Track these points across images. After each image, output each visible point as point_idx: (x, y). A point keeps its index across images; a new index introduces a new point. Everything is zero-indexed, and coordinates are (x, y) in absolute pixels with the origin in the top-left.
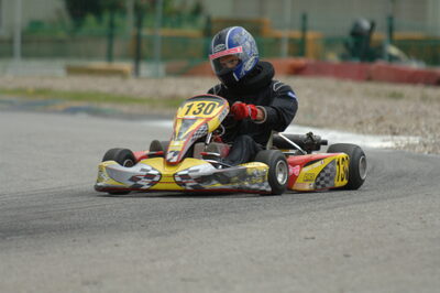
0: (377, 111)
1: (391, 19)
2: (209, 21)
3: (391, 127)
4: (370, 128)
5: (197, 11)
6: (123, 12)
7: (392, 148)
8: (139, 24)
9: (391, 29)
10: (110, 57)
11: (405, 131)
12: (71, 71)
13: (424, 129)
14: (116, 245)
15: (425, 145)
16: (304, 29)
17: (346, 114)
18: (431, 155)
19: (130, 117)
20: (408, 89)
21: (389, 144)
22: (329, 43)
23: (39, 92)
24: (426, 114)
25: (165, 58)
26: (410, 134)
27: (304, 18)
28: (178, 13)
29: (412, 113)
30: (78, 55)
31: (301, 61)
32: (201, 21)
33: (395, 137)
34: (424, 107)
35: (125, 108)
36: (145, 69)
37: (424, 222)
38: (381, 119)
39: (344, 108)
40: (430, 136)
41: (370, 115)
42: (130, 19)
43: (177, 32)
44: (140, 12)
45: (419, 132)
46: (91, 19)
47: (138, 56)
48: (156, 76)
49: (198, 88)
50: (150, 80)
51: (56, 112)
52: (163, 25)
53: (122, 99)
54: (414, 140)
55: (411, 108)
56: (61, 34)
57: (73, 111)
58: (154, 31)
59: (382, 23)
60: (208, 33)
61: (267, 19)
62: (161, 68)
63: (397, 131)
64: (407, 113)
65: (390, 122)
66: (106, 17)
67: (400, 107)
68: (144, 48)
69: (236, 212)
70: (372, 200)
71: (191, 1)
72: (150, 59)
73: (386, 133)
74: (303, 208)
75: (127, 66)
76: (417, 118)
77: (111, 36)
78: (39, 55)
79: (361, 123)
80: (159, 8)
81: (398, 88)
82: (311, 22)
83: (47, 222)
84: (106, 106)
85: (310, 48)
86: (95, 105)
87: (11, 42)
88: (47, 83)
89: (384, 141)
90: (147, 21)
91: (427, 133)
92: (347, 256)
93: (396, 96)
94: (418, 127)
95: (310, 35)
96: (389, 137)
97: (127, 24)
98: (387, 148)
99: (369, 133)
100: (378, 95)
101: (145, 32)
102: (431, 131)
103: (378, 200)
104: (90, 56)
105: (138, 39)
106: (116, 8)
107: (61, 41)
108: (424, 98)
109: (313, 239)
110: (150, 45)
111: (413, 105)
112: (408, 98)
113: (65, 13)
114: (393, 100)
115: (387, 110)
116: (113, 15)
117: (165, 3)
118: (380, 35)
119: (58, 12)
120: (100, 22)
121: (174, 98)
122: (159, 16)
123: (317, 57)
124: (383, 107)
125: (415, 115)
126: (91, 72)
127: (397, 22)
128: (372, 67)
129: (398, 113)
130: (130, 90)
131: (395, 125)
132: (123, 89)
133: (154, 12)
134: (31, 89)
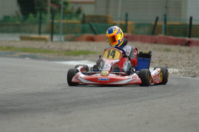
0: (159, 57)
1: (165, 16)
2: (84, 16)
3: (166, 65)
4: (156, 65)
5: (79, 12)
6: (46, 13)
8: (53, 18)
9: (165, 20)
10: (40, 33)
11: (172, 66)
12: (22, 38)
13: (180, 65)
14: (44, 118)
15: (181, 73)
16: (127, 20)
18: (184, 77)
19: (49, 59)
20: (173, 47)
22: (138, 26)
23: (8, 48)
24: (182, 59)
25: (64, 33)
27: (127, 15)
28: (70, 13)
29: (175, 58)
30: (25, 32)
31: (125, 35)
32: (81, 16)
33: (168, 69)
34: (180, 55)
35: (47, 56)
36: (55, 38)
37: (182, 108)
38: (161, 61)
40: (183, 69)
41: (156, 59)
42: (49, 15)
43: (69, 21)
44: (53, 12)
45: (178, 67)
46: (31, 15)
47: (52, 32)
48: (60, 41)
49: (79, 46)
50: (58, 42)
51: (16, 57)
52: (64, 18)
53: (45, 51)
54: (176, 70)
55: (174, 56)
56: (18, 22)
57: (24, 57)
58: (60, 21)
59: (161, 18)
60: (83, 22)
61: (110, 16)
62: (63, 38)
64: (172, 58)
65: (165, 62)
66: (38, 15)
67: (170, 55)
68: (55, 29)
69: (97, 103)
70: (158, 98)
71: (76, 8)
72: (58, 33)
74: (127, 101)
75: (48, 36)
76: (177, 61)
77: (40, 23)
78: (8, 32)
79: (152, 62)
80: (62, 10)
81: (168, 47)
82: (129, 17)
83: (13, 107)
84: (38, 54)
85: (129, 28)
86: (33, 54)
88: (12, 44)
90: (57, 16)
91: (182, 67)
92: (147, 123)
93: (167, 50)
94: (178, 65)
95: (129, 23)
97: (48, 18)
100: (159, 50)
101: (55, 21)
102: (184, 66)
103: (161, 97)
104: (31, 32)
105: (52, 24)
106: (43, 10)
107: (18, 25)
108: (180, 51)
109: (132, 115)
110: (58, 27)
111: (175, 54)
112: (173, 51)
113: (20, 13)
114: (166, 53)
115: (163, 56)
116: (41, 13)
117: (64, 9)
118: (160, 23)
119: (17, 12)
120: (35, 16)
121: (68, 51)
122: (62, 14)
123: (132, 33)
124: (162, 56)
125: (176, 59)
126: (32, 39)
127: (168, 17)
128: (157, 37)
129: (169, 58)
130: (49, 47)
131: (168, 63)
132: (45, 47)
133: (60, 12)
134: (4, 47)
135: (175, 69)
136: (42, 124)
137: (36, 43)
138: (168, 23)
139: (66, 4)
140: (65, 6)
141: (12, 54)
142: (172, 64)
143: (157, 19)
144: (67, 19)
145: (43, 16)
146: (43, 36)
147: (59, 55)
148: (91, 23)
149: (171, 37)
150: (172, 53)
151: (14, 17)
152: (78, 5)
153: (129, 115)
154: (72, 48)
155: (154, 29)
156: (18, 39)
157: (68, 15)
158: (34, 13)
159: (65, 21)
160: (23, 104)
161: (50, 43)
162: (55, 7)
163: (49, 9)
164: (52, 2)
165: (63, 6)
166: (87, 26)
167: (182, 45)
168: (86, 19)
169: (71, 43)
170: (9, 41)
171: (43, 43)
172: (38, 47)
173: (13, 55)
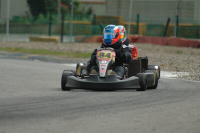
0: (170, 60)
1: (177, 17)
2: (95, 17)
3: (176, 68)
4: (167, 68)
5: (90, 12)
6: (57, 13)
7: (176, 77)
8: (63, 19)
9: (177, 22)
10: (50, 34)
11: (183, 70)
12: (32, 39)
14: (50, 124)
15: (192, 76)
16: (138, 22)
17: (156, 61)
18: (194, 81)
19: (58, 62)
20: (185, 49)
21: (175, 76)
22: (150, 27)
23: (17, 49)
24: (193, 62)
25: (74, 34)
26: (185, 71)
27: (138, 16)
28: (81, 13)
29: (186, 60)
30: (35, 33)
31: (136, 36)
32: (92, 17)
33: (178, 72)
34: (191, 58)
35: (56, 58)
36: (65, 39)
37: (190, 114)
38: (172, 64)
39: (155, 58)
40: (194, 72)
41: (167, 61)
42: (59, 16)
43: (80, 22)
44: (63, 12)
45: (189, 70)
46: (41, 16)
47: (62, 33)
48: (70, 42)
49: (89, 48)
50: (68, 43)
51: (24, 59)
52: (74, 19)
53: (55, 53)
54: (187, 74)
55: (185, 59)
56: (28, 23)
57: (33, 59)
58: (70, 21)
59: (173, 19)
60: (94, 23)
61: (121, 17)
62: (73, 39)
63: (179, 69)
64: (183, 61)
65: (176, 65)
66: (48, 15)
67: (181, 58)
68: (65, 29)
69: (104, 108)
70: (166, 103)
71: (87, 8)
72: (69, 34)
73: (174, 70)
75: (58, 38)
76: (188, 63)
77: (50, 24)
78: (17, 32)
79: (163, 65)
80: (72, 11)
81: (180, 49)
82: (140, 18)
83: (18, 112)
84: (47, 56)
85: (140, 30)
86: (42, 56)
87: (5, 26)
88: (21, 45)
89: (173, 74)
90: (67, 17)
91: (192, 70)
92: (154, 130)
93: (179, 52)
95: (140, 24)
96: (176, 72)
97: (58, 18)
98: (174, 77)
99: (167, 70)
100: (171, 52)
101: (66, 22)
102: (195, 69)
103: (169, 103)
104: (41, 33)
105: (63, 24)
106: (53, 11)
107: (28, 26)
108: (192, 54)
109: (139, 121)
110: (68, 28)
111: (186, 57)
112: (185, 53)
113: (29, 13)
114: (177, 55)
115: (175, 59)
116: (51, 14)
117: (74, 9)
118: (172, 24)
119: (26, 12)
120: (45, 17)
121: (78, 52)
122: (72, 15)
123: (143, 34)
124: (173, 58)
125: (187, 62)
126: (41, 40)
127: (180, 18)
128: (168, 39)
129: (180, 61)
130: (58, 48)
131: (178, 66)
132: (55, 48)
133: (70, 13)
134: (13, 48)
135: (185, 73)
136: (48, 131)
137: (46, 44)
138: (180, 24)
139: (76, 4)
140: (75, 6)
141: (21, 55)
142: (182, 67)
143: (169, 20)
144: (78, 20)
145: (53, 16)
146: (53, 37)
147: (68, 57)
148: (101, 24)
149: (183, 39)
150: (184, 56)
151: (24, 17)
152: (89, 6)
153: (136, 121)
154: (82, 50)
155: (166, 31)
156: (28, 40)
157: (79, 15)
158: (45, 13)
159: (75, 22)
160: (30, 109)
161: (60, 44)
162: (66, 8)
163: (59, 9)
164: (63, 3)
165: (73, 6)
166: (98, 27)
167: (194, 47)
168: (97, 20)
169: (82, 44)
170: (19, 42)
171: (52, 44)
172: (47, 48)
173: (22, 57)
